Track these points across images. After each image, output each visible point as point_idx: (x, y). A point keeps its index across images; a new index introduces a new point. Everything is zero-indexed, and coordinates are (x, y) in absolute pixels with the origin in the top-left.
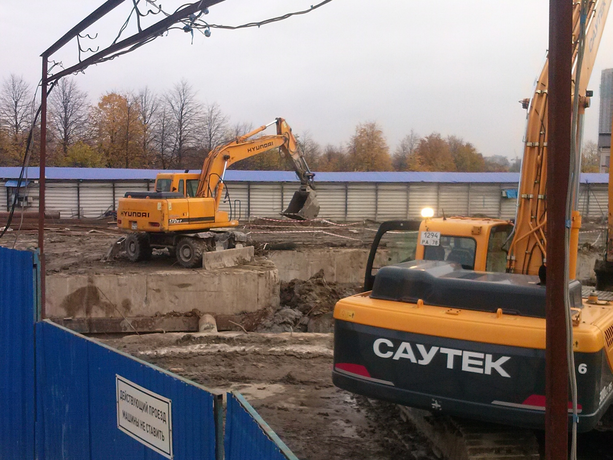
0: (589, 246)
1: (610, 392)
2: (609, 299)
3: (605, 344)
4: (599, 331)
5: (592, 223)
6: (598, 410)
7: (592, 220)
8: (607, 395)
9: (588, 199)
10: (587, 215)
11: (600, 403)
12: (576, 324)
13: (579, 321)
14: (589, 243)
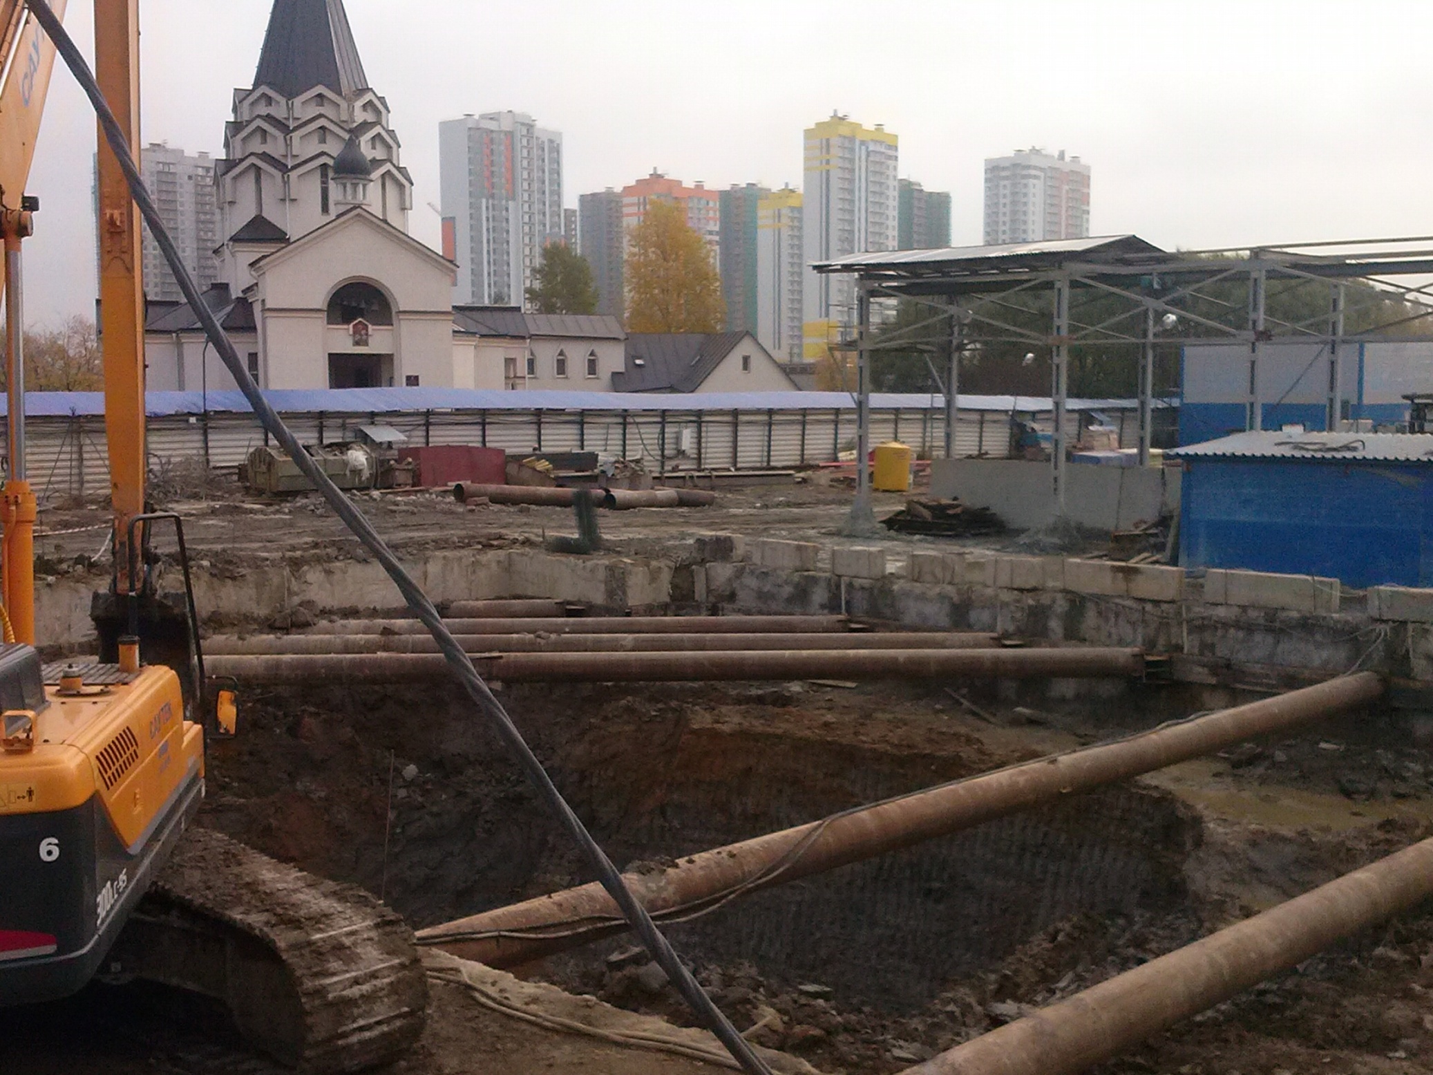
0: (86, 562)
1: (123, 892)
2: (108, 681)
3: (99, 785)
4: (82, 756)
5: (94, 507)
6: (96, 937)
7: (92, 502)
8: (116, 901)
9: (80, 453)
10: (80, 489)
11: (99, 922)
12: (27, 748)
13: (32, 740)
14: (86, 555)
